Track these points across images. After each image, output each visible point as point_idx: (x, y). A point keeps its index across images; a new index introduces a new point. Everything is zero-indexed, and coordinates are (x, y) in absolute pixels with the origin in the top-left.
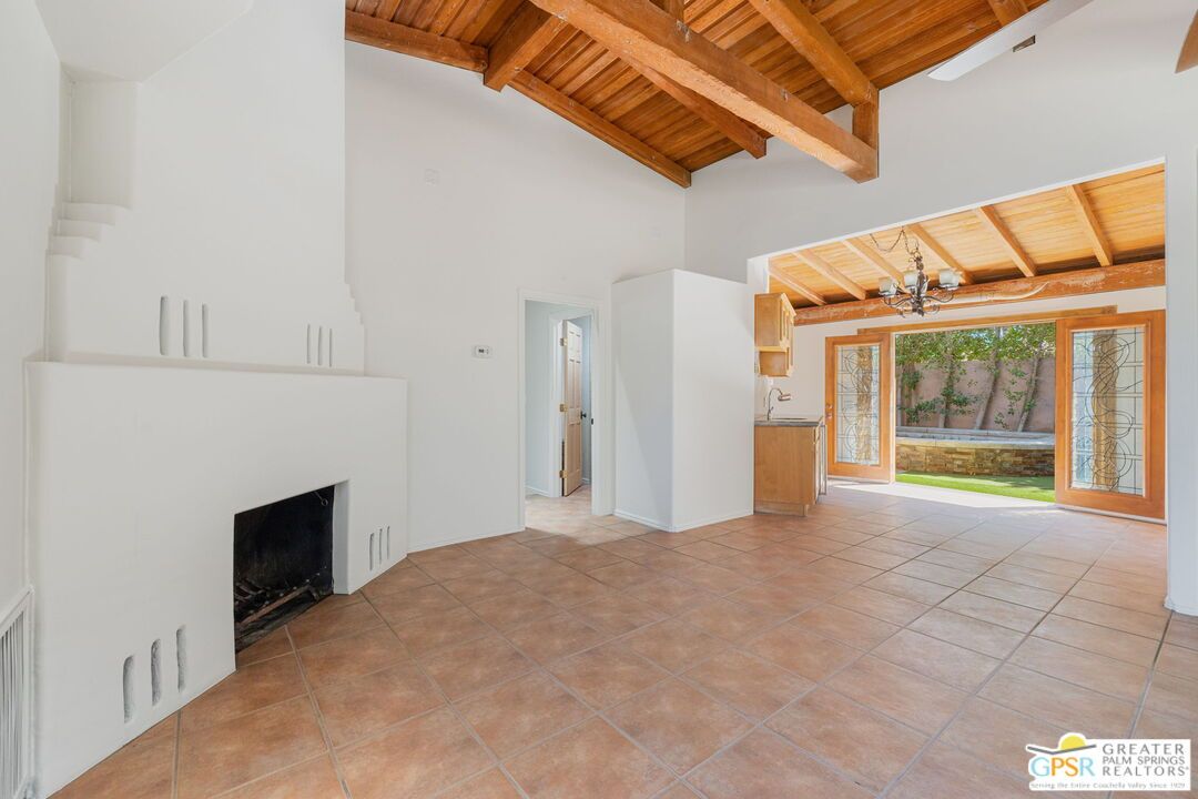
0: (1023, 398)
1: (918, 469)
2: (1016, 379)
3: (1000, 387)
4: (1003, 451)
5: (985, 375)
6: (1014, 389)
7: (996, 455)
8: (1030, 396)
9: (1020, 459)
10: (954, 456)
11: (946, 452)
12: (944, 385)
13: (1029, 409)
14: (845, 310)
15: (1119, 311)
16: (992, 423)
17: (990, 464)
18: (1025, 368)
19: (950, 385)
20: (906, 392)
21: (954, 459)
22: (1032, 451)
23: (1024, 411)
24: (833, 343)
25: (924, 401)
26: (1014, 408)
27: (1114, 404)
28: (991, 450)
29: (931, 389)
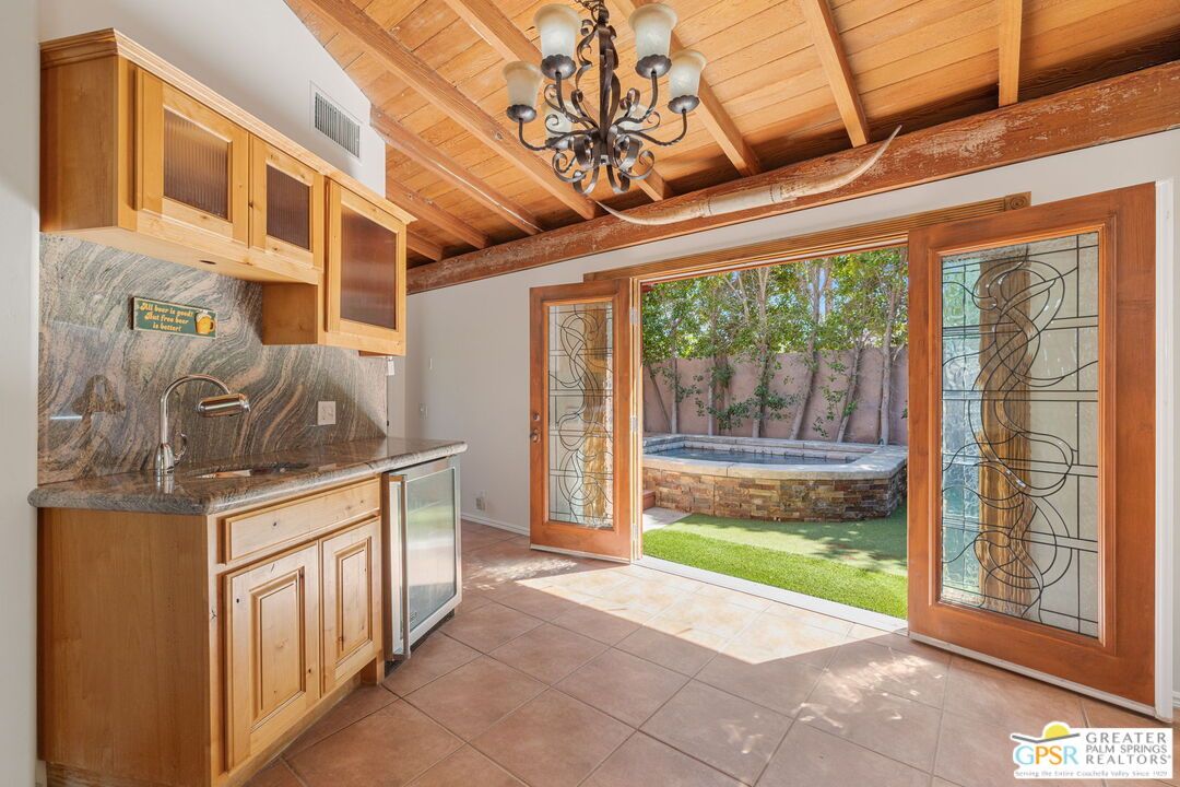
0: (843, 399)
1: (705, 511)
2: (836, 374)
3: (818, 385)
4: (818, 483)
5: (804, 370)
6: (833, 387)
7: (808, 488)
8: (850, 395)
9: (841, 495)
10: (752, 491)
11: (741, 485)
12: (759, 383)
13: (850, 413)
14: (566, 239)
15: (1034, 202)
16: (810, 432)
17: (800, 504)
18: (845, 361)
19: (765, 384)
20: (718, 391)
21: (752, 496)
22: (856, 482)
23: (845, 415)
24: (541, 299)
25: (737, 402)
26: (834, 411)
27: (1026, 415)
28: (802, 482)
29: (744, 388)
